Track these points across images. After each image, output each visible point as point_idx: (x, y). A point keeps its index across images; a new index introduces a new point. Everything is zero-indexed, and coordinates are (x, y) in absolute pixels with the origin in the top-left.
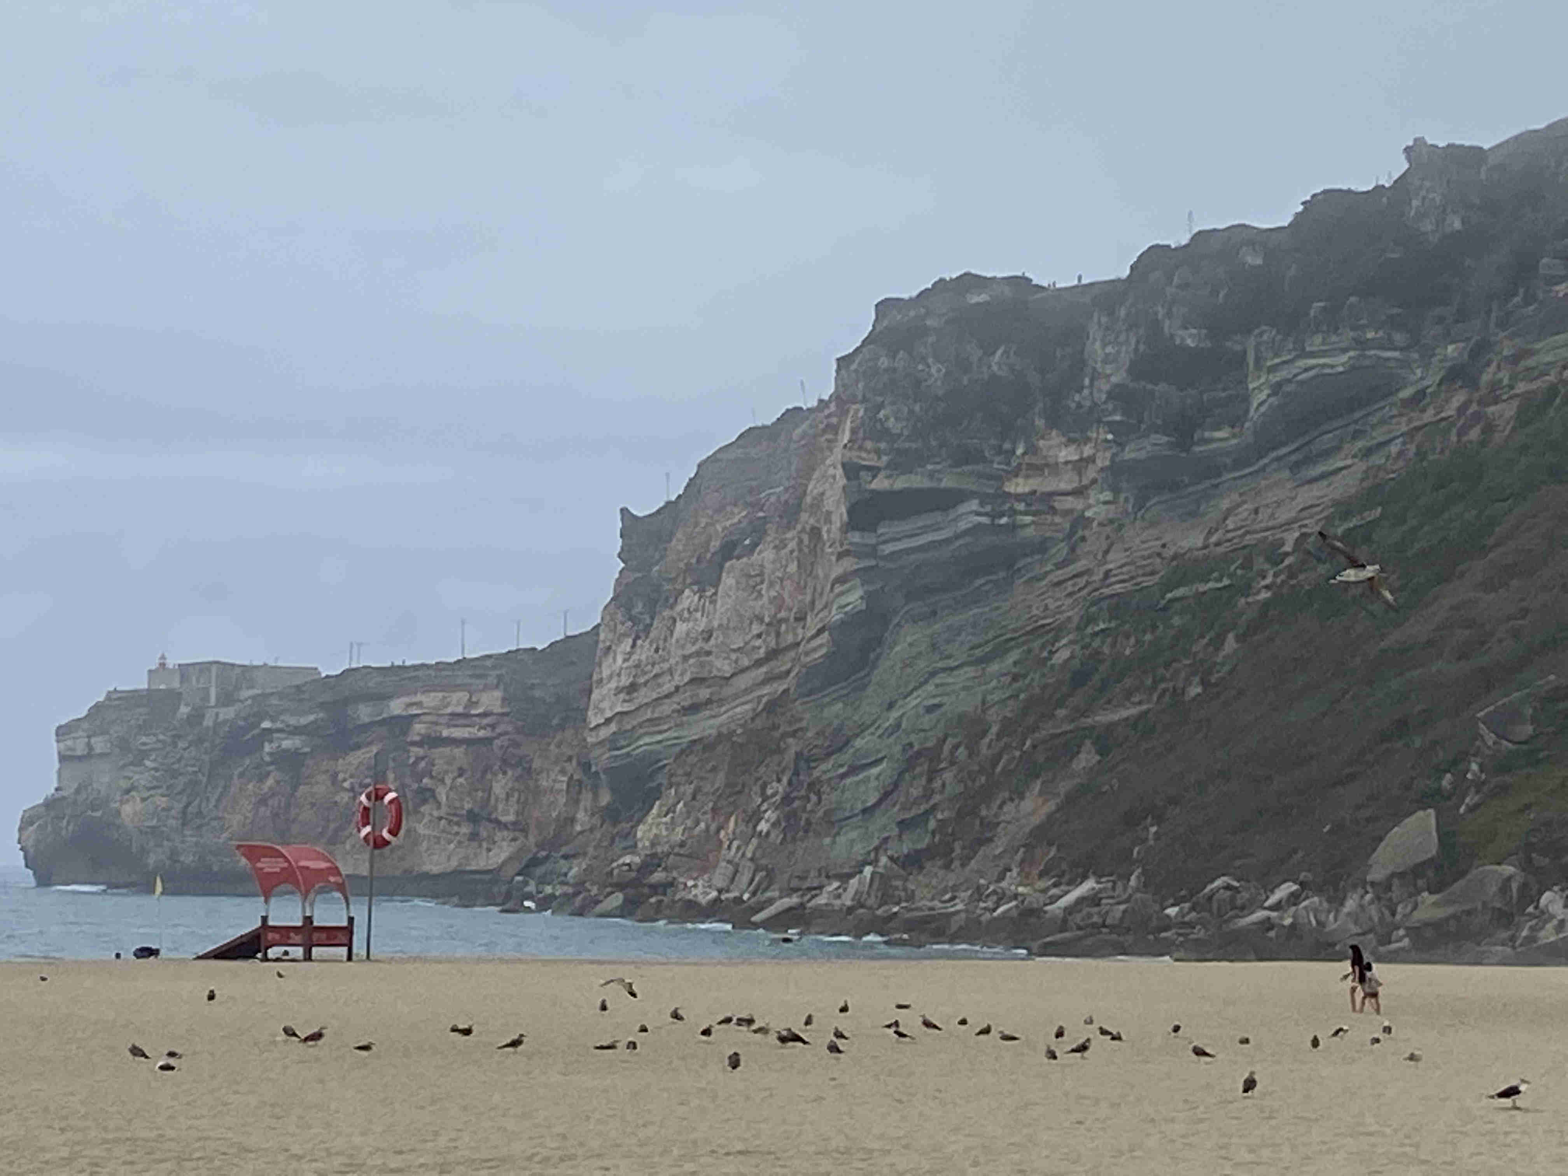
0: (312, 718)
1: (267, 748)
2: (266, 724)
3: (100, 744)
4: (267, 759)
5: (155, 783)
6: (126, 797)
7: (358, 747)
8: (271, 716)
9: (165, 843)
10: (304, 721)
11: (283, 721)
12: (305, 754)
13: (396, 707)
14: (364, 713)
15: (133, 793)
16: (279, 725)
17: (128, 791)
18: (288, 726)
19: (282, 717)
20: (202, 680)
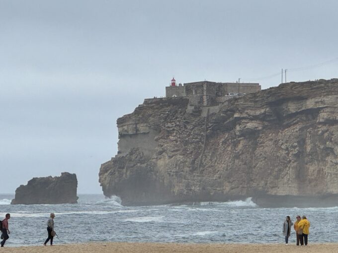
0: (263, 111)
1: (238, 128)
2: (236, 115)
3: (142, 128)
4: (238, 133)
5: (176, 149)
6: (160, 156)
7: (288, 126)
8: (239, 111)
9: (184, 180)
10: (258, 113)
11: (247, 113)
12: (259, 130)
13: (310, 104)
14: (292, 108)
15: (164, 154)
16: (245, 115)
17: (161, 153)
18: (249, 115)
19: (246, 111)
20: (198, 92)
